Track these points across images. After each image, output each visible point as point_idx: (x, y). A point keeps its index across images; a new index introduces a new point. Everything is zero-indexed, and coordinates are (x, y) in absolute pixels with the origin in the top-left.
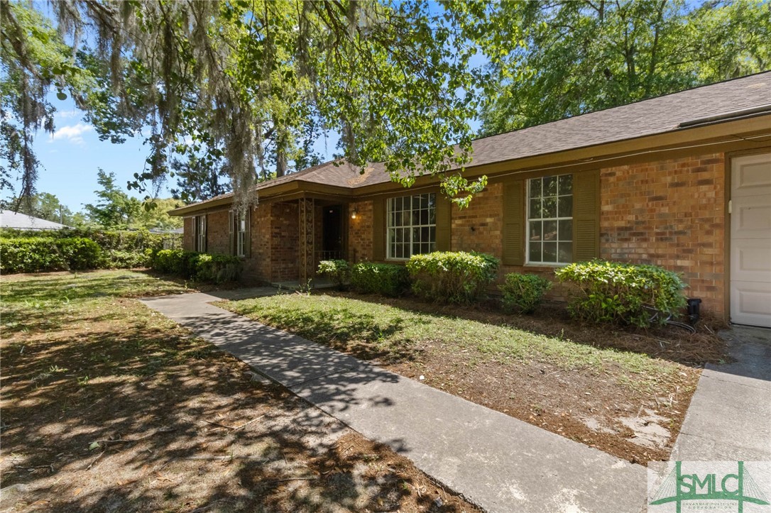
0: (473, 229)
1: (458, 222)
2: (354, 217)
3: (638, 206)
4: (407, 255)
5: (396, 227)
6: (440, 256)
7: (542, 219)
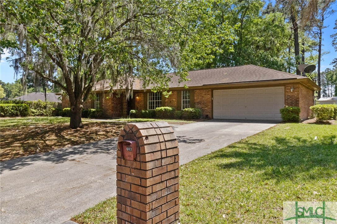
0: (170, 102)
1: (167, 100)
2: (137, 98)
3: (200, 98)
4: (154, 109)
5: (150, 101)
6: (163, 108)
7: (188, 100)
